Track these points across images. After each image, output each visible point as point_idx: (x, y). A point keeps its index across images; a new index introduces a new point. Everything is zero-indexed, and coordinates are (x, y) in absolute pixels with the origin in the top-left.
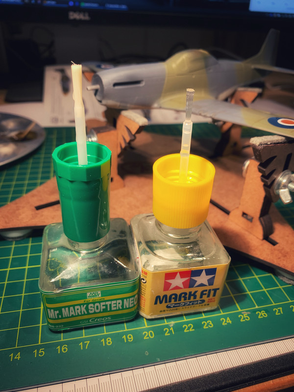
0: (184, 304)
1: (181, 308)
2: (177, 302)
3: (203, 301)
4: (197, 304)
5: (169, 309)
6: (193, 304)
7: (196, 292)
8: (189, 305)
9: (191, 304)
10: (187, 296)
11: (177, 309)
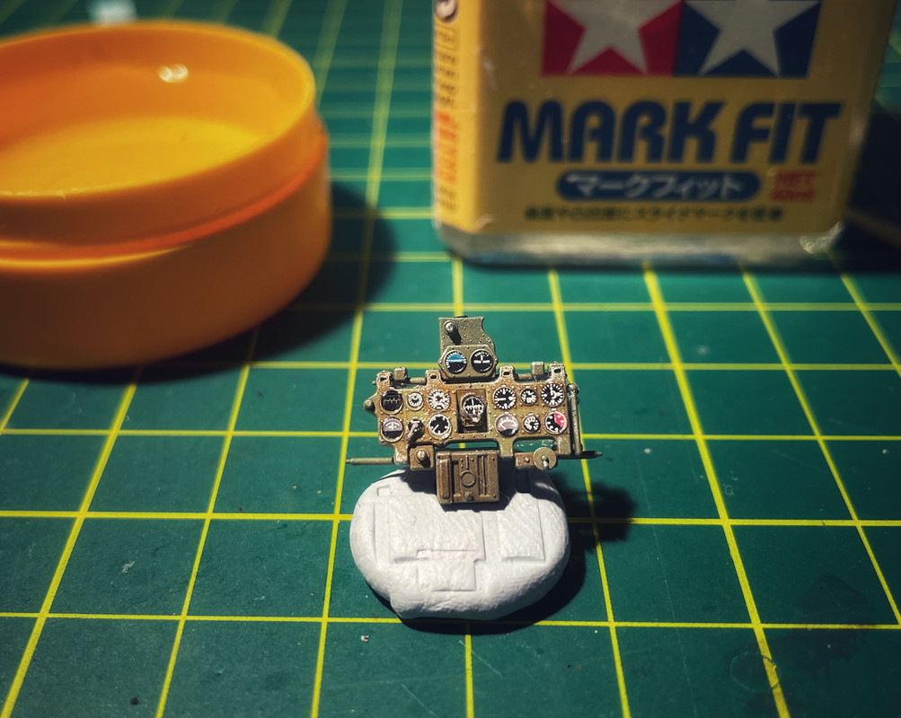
0: (645, 182)
1: (633, 206)
2: (614, 165)
3: (750, 184)
4: (716, 196)
5: (571, 205)
6: (694, 194)
7: (712, 109)
8: (673, 196)
9: (685, 189)
10: (666, 131)
11: (610, 214)
